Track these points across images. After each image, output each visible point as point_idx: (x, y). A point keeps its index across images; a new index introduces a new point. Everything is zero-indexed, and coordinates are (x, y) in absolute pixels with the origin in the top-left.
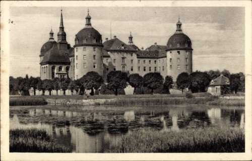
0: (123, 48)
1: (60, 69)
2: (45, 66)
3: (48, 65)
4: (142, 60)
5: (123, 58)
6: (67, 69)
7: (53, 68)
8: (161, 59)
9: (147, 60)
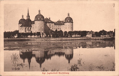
0: (50, 21)
1: (28, 28)
2: (23, 27)
3: (24, 27)
4: (56, 26)
5: (50, 25)
6: (31, 28)
7: (26, 28)
8: (62, 26)
9: (58, 26)
